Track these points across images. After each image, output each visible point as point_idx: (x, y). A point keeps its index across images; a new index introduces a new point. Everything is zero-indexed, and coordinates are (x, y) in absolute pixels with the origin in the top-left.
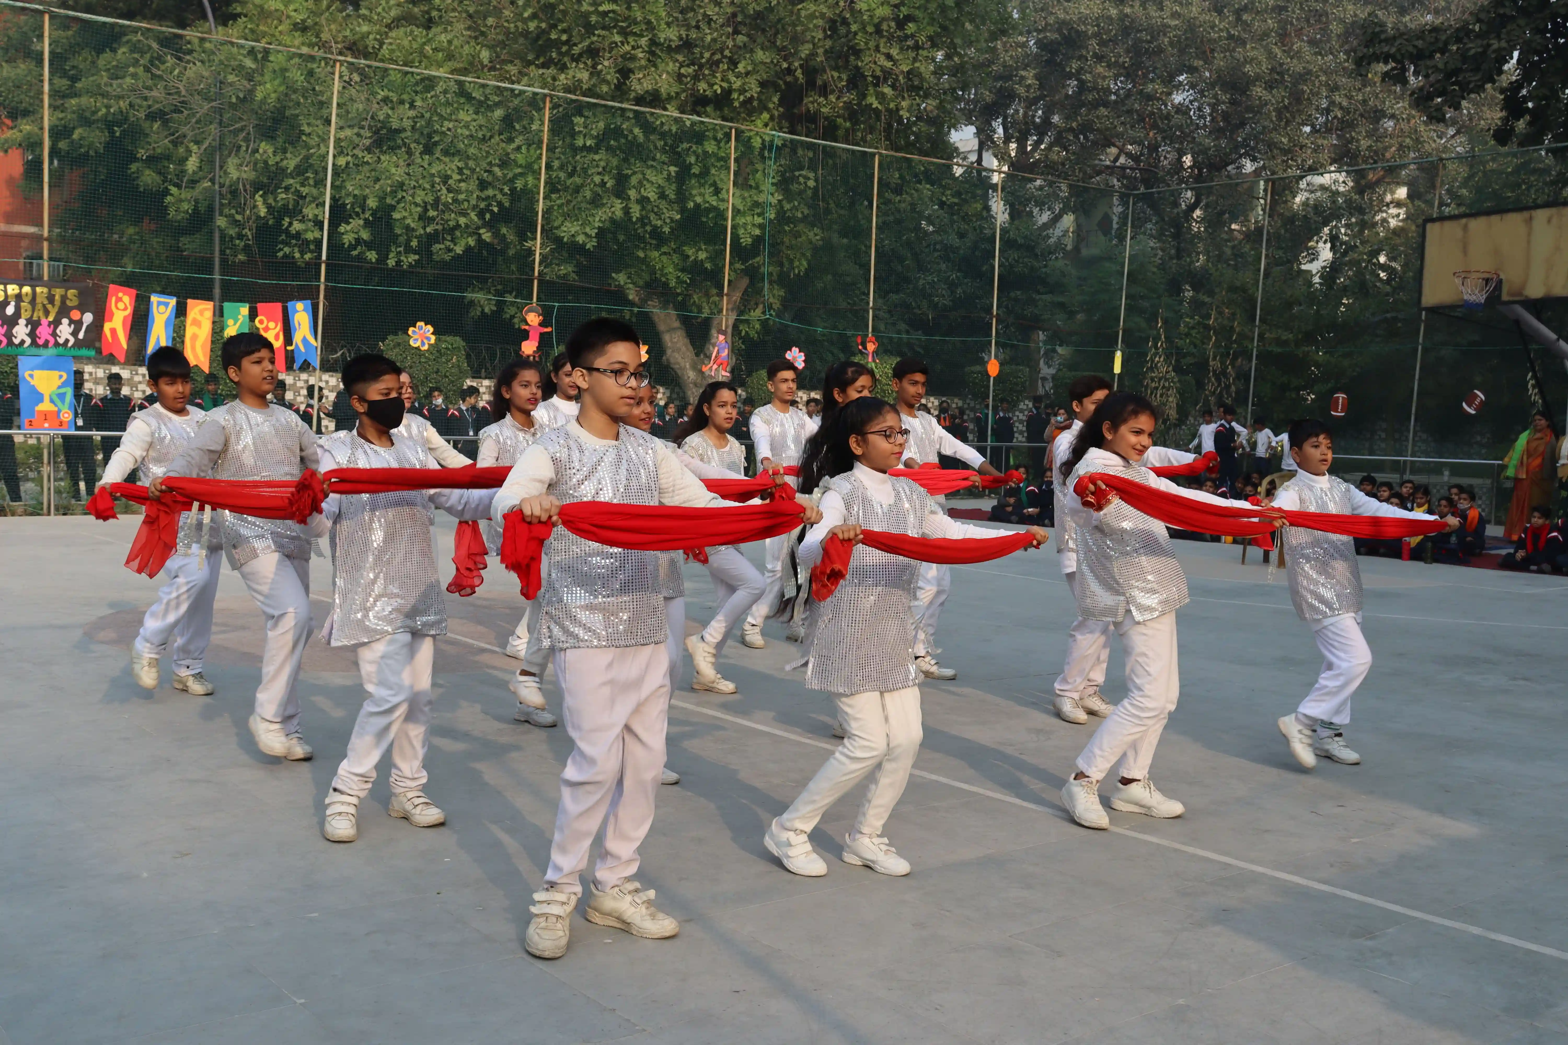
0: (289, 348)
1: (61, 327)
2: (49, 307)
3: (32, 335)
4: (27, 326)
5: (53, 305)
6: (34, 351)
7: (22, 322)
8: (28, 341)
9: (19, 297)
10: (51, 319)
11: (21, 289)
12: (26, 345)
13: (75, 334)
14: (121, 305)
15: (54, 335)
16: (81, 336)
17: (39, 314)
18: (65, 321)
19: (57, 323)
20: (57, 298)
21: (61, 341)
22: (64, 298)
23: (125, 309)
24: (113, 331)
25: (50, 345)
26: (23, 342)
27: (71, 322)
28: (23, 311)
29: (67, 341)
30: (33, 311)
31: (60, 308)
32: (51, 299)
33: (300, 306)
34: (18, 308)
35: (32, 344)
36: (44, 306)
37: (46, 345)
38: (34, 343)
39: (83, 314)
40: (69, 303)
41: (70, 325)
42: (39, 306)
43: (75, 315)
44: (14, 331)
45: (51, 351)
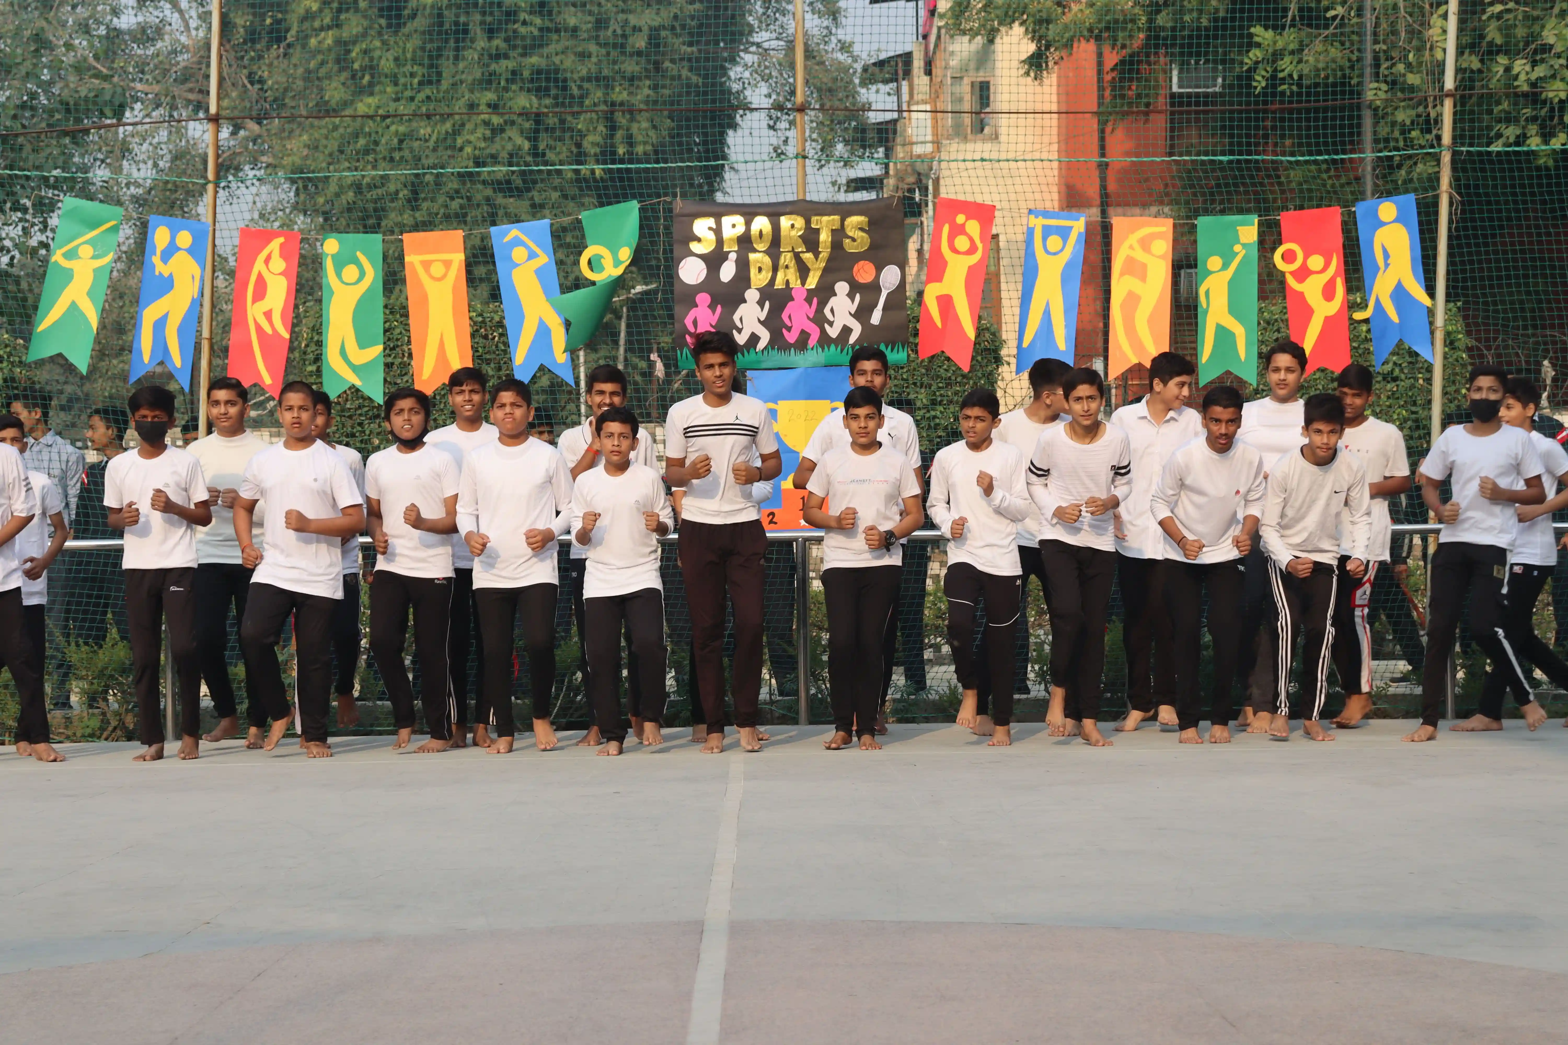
0: (1358, 316)
1: (833, 302)
2: (808, 256)
3: (773, 322)
4: (761, 303)
5: (817, 254)
6: (777, 357)
7: (752, 295)
8: (765, 336)
9: (745, 242)
10: (812, 282)
11: (748, 224)
12: (761, 345)
13: (862, 314)
14: (962, 243)
15: (820, 320)
16: (876, 318)
17: (787, 276)
18: (842, 288)
19: (825, 292)
20: (825, 237)
21: (833, 332)
22: (839, 234)
23: (972, 250)
24: (946, 302)
25: (813, 341)
26: (754, 339)
27: (855, 288)
28: (753, 271)
29: (846, 331)
30: (775, 269)
31: (830, 260)
32: (810, 239)
33: (1387, 210)
34: (743, 265)
35: (772, 343)
36: (797, 256)
37: (802, 344)
38: (777, 342)
39: (879, 269)
40: (849, 247)
41: (851, 296)
42: (786, 258)
43: (864, 272)
44: (736, 318)
45: (813, 356)
